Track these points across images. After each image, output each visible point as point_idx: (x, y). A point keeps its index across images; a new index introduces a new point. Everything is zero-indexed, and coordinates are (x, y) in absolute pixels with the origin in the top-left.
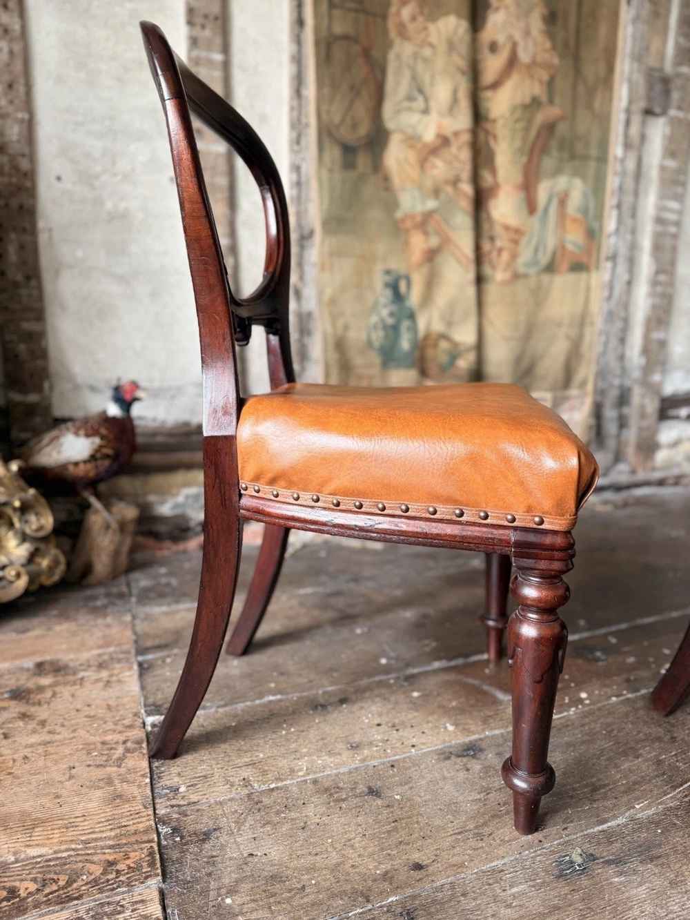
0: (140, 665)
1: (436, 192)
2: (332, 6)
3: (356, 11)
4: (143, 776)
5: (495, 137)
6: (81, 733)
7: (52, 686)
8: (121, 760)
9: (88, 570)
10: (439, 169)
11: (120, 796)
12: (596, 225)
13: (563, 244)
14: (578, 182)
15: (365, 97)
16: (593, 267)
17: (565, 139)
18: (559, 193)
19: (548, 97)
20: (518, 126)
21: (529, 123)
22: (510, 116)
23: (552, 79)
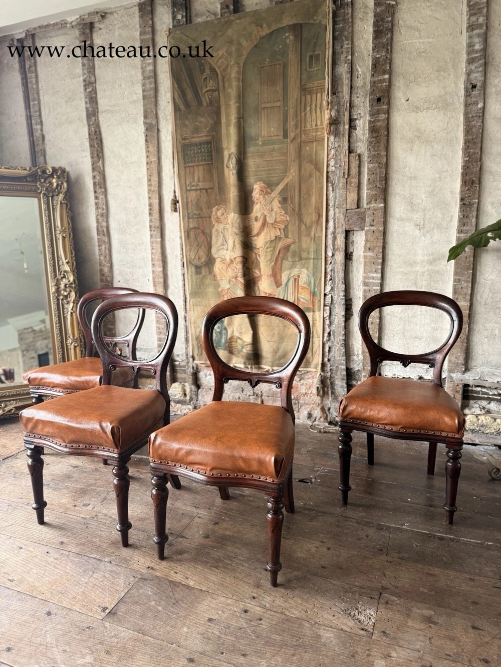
1: (229, 282)
2: (189, 218)
3: (198, 218)
5: (259, 255)
10: (230, 272)
12: (316, 289)
13: (298, 299)
14: (304, 270)
15: (203, 248)
16: (316, 310)
17: (295, 252)
18: (294, 276)
19: (285, 235)
20: (269, 250)
21: (274, 248)
22: (265, 246)
23: (286, 227)
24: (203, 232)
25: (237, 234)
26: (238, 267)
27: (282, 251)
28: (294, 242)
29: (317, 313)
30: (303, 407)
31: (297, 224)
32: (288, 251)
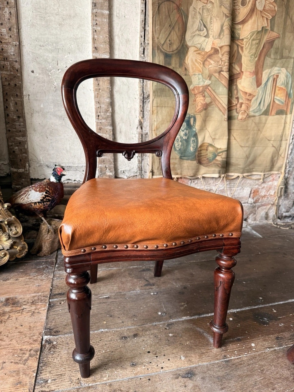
0: (50, 304)
1: (210, 77)
4: (33, 371)
6: (14, 342)
7: (9, 312)
8: (26, 360)
9: (40, 249)
10: (212, 65)
11: (20, 383)
12: (292, 91)
13: (274, 101)
14: (284, 70)
15: (177, 30)
16: (289, 113)
17: (278, 48)
18: (274, 75)
19: (271, 27)
20: (254, 42)
21: (260, 40)
22: (251, 37)
23: (273, 17)
24: (178, 8)
25: (227, 17)
26: (224, 59)
27: (267, 46)
28: (279, 37)
29: (289, 116)
30: (260, 209)
31: (284, 16)
32: (272, 46)
